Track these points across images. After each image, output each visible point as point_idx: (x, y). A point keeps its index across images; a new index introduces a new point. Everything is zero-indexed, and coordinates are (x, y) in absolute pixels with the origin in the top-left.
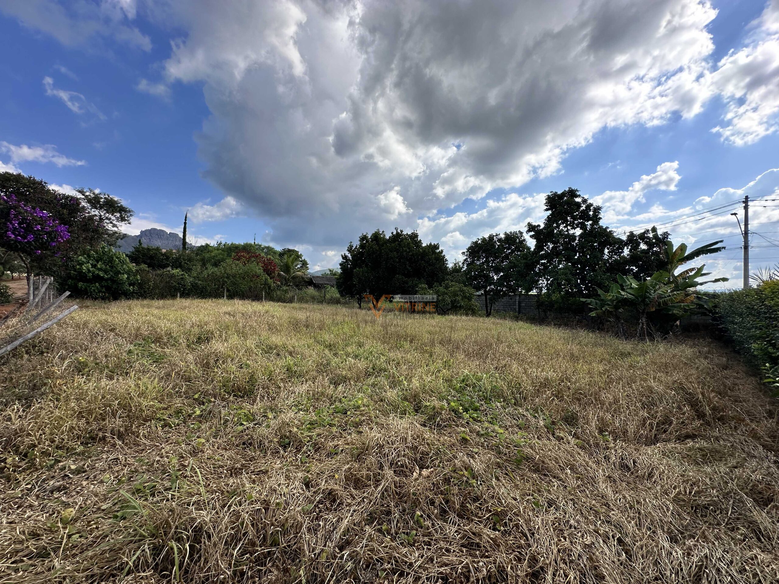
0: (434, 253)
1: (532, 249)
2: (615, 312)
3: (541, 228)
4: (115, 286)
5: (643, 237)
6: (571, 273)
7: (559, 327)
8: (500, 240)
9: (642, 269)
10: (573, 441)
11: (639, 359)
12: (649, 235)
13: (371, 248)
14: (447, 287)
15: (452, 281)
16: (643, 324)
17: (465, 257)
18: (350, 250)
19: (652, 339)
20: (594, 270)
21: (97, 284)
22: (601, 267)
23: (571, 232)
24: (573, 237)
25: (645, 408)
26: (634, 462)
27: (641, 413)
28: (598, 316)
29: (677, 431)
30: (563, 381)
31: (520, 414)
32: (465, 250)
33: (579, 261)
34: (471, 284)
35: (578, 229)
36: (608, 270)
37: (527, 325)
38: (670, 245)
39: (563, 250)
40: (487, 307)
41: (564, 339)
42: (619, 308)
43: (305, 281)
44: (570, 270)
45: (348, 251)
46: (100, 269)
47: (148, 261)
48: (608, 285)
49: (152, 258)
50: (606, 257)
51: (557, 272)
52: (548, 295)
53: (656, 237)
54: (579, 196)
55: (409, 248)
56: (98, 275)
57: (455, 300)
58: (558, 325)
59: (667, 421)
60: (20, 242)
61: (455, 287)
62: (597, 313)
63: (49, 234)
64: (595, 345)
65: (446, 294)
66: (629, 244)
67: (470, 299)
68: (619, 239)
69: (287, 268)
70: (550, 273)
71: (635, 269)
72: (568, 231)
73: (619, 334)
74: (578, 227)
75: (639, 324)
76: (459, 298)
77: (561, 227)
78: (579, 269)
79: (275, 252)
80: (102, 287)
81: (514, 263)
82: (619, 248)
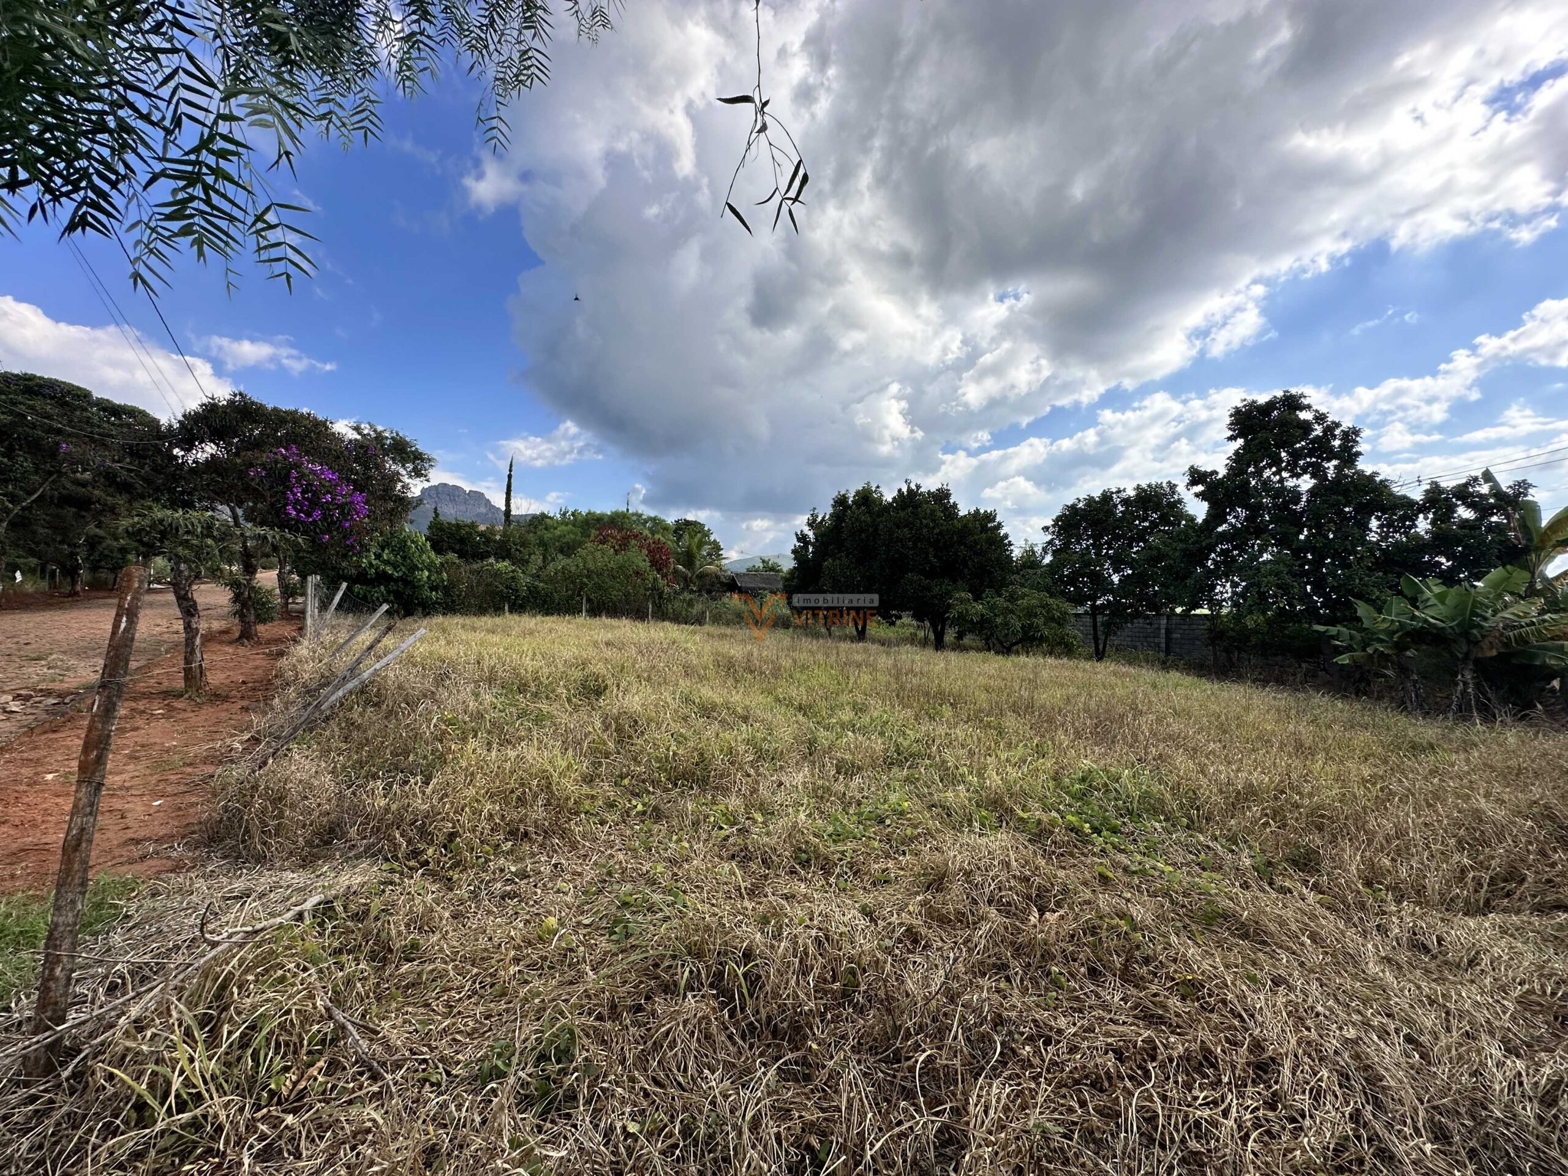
0: (984, 529)
1: (1199, 520)
2: (1397, 655)
3: (1220, 476)
4: (408, 592)
5: (1463, 493)
6: (1289, 572)
7: (1264, 687)
8: (1126, 502)
9: (1461, 562)
10: (1311, 897)
11: (1454, 757)
12: (1478, 488)
13: (857, 519)
14: (1012, 598)
15: (1022, 585)
16: (1465, 684)
17: (1050, 537)
18: (811, 524)
19: (1488, 717)
20: (1346, 565)
21: (382, 588)
22: (1362, 558)
23: (1291, 483)
24: (1296, 495)
25: (1464, 849)
26: (1440, 940)
27: (1456, 857)
28: (1356, 665)
29: (1535, 896)
30: (1283, 792)
31: (1200, 843)
32: (1050, 523)
33: (1307, 546)
34: (1063, 593)
35: (1307, 477)
36: (1378, 565)
37: (1189, 680)
38: (1533, 510)
39: (1271, 522)
40: (1096, 639)
41: (1278, 710)
42: (1408, 649)
43: (721, 583)
44: (1286, 565)
45: (809, 525)
46: (387, 562)
47: (457, 547)
48: (1378, 598)
49: (462, 540)
50: (1373, 537)
51: (1258, 569)
52: (1237, 618)
53: (1497, 493)
54: (1309, 407)
55: (934, 521)
56: (384, 572)
57: (1031, 626)
58: (1263, 682)
59: (1513, 875)
60: (302, 522)
61: (1031, 598)
62: (1352, 658)
63: (341, 507)
64: (1351, 725)
65: (1012, 612)
66: (1428, 510)
67: (1061, 621)
68: (1405, 497)
69: (689, 559)
70: (1241, 570)
71: (1445, 562)
72: (1281, 481)
73: (1408, 704)
74: (1305, 472)
75: (1457, 684)
76: (1039, 621)
77: (1267, 473)
78: (1308, 562)
79: (666, 528)
80: (389, 592)
81: (1159, 549)
82: (1403, 519)
